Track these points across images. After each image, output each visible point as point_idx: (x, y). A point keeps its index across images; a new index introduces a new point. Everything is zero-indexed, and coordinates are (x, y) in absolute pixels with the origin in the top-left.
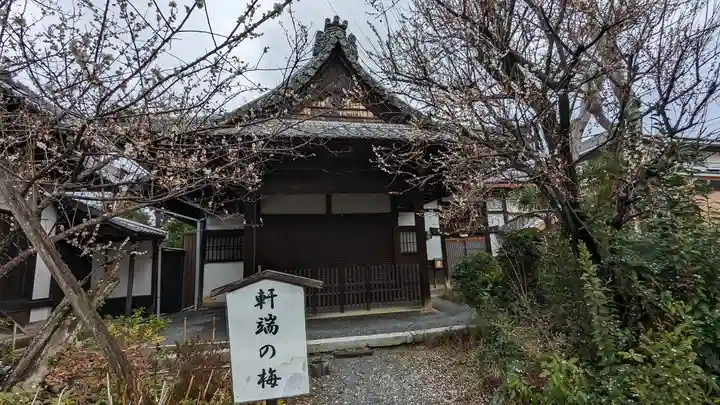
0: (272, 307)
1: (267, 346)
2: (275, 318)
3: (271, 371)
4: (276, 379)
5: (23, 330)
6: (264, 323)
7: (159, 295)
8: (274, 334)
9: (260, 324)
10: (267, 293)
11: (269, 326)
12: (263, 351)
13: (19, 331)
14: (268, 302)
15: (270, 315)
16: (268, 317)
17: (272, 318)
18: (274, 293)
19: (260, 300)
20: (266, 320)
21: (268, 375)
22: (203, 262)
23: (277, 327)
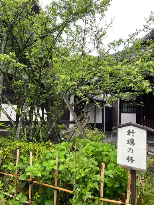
0: (133, 136)
1: (130, 149)
2: (134, 140)
3: (131, 157)
4: (133, 160)
5: (68, 130)
6: (130, 141)
7: (104, 124)
8: (133, 145)
9: (128, 141)
10: (131, 131)
11: (131, 142)
12: (129, 150)
13: (67, 130)
14: (132, 134)
15: (132, 139)
16: (131, 139)
17: (133, 140)
18: (134, 131)
19: (129, 133)
20: (131, 140)
21: (130, 158)
22: (121, 112)
23: (134, 144)
